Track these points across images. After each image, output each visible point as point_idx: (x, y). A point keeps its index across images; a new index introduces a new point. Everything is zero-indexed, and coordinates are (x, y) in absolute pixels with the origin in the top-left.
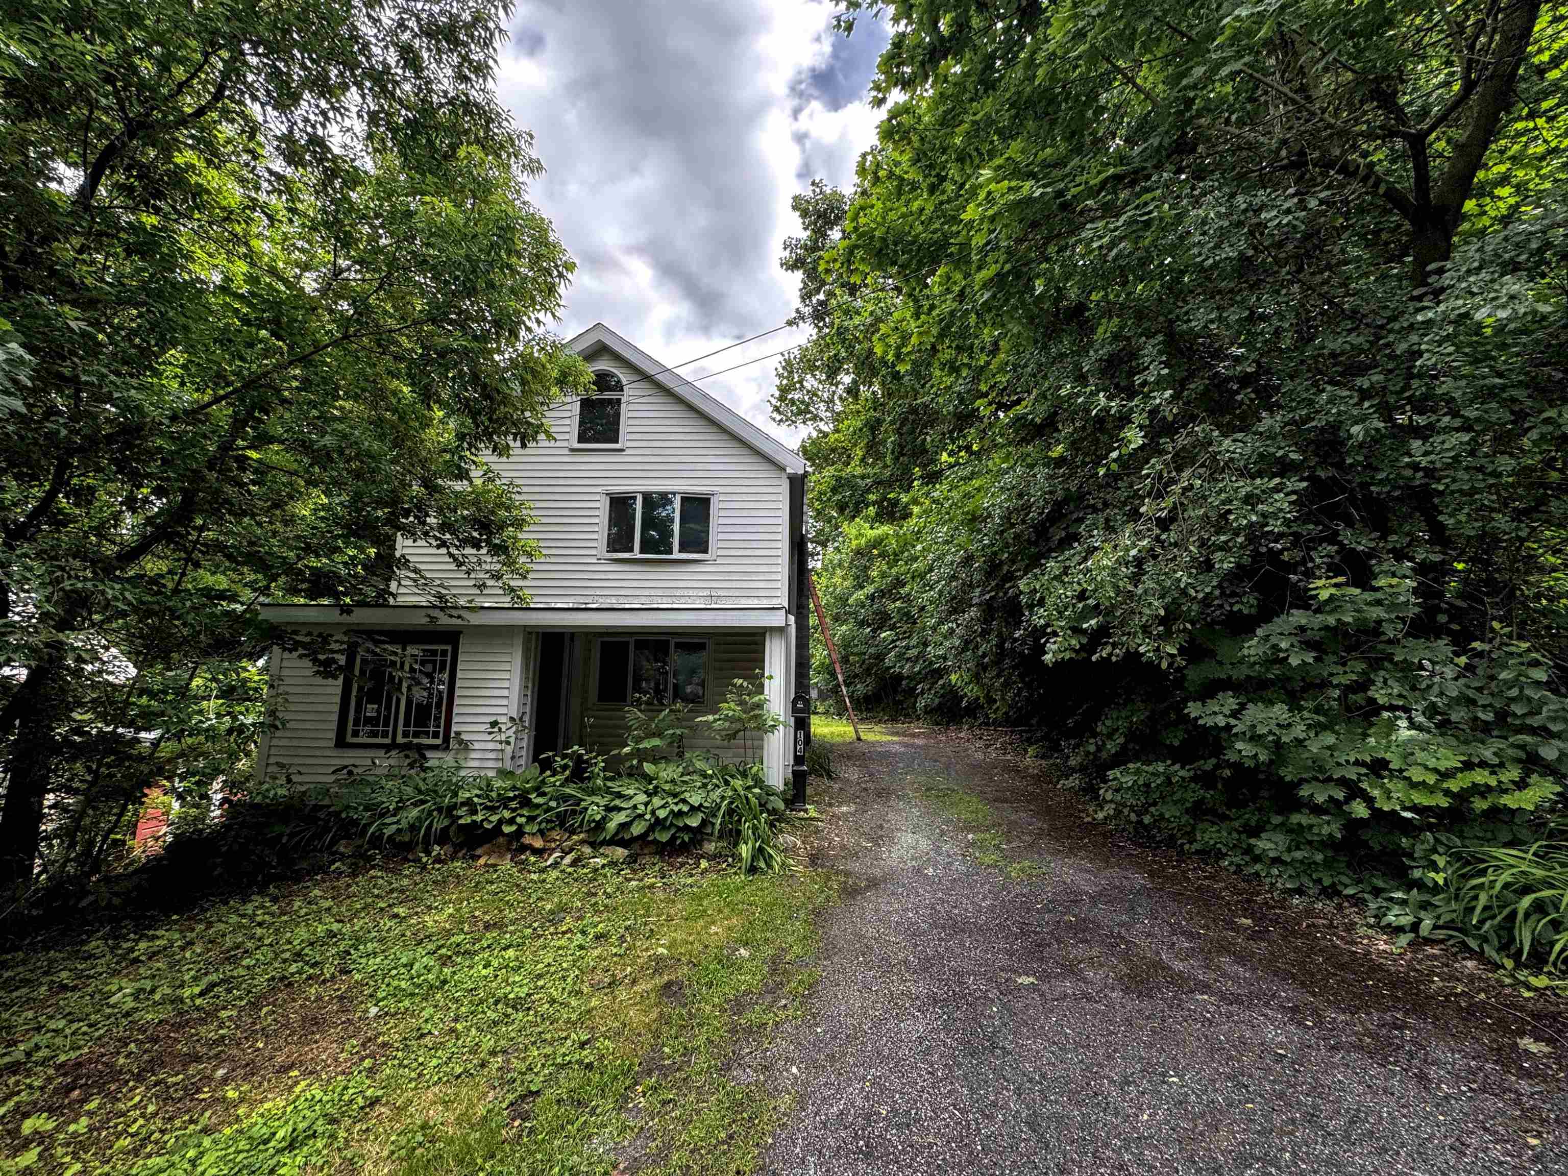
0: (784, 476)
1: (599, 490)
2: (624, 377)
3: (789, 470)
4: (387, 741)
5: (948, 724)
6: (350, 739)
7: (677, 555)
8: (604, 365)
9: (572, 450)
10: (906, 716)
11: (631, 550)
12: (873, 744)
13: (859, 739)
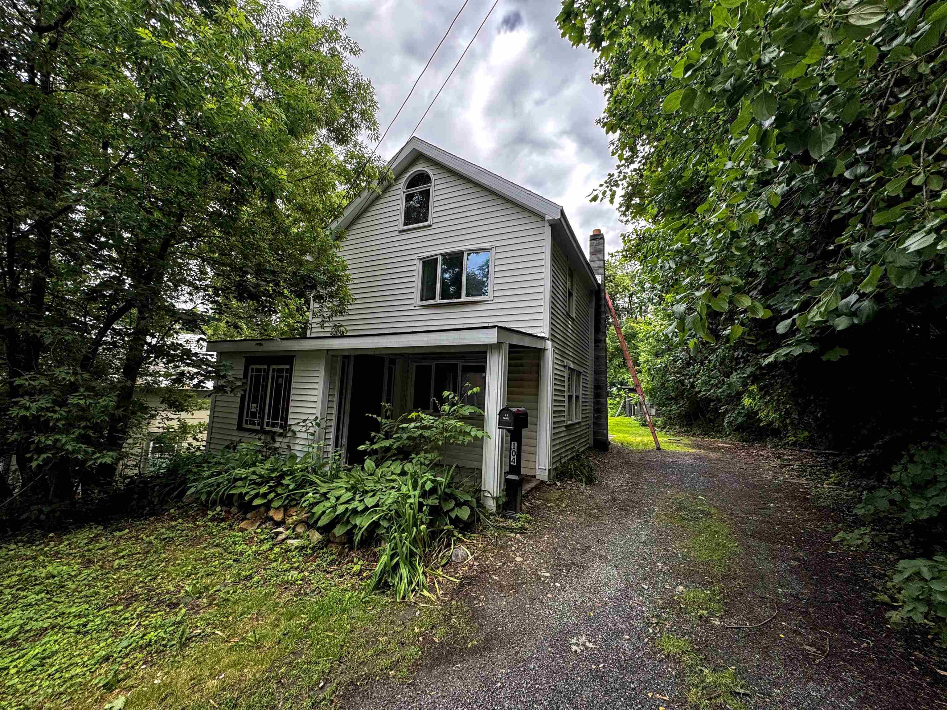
0: (547, 225)
1: (415, 257)
2: (430, 172)
3: (547, 218)
4: (258, 428)
5: (754, 440)
6: (245, 426)
7: (464, 299)
8: (420, 167)
9: (400, 232)
10: (716, 432)
11: (434, 298)
12: (674, 454)
13: (659, 449)
